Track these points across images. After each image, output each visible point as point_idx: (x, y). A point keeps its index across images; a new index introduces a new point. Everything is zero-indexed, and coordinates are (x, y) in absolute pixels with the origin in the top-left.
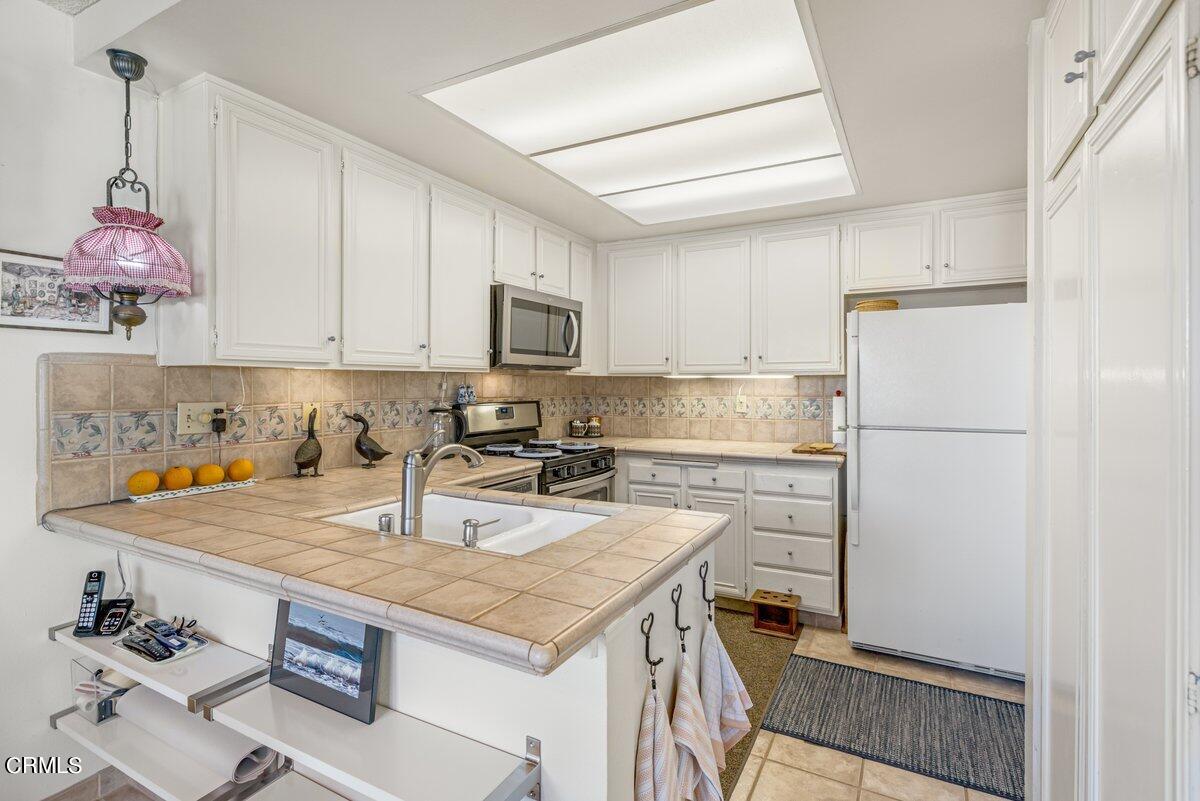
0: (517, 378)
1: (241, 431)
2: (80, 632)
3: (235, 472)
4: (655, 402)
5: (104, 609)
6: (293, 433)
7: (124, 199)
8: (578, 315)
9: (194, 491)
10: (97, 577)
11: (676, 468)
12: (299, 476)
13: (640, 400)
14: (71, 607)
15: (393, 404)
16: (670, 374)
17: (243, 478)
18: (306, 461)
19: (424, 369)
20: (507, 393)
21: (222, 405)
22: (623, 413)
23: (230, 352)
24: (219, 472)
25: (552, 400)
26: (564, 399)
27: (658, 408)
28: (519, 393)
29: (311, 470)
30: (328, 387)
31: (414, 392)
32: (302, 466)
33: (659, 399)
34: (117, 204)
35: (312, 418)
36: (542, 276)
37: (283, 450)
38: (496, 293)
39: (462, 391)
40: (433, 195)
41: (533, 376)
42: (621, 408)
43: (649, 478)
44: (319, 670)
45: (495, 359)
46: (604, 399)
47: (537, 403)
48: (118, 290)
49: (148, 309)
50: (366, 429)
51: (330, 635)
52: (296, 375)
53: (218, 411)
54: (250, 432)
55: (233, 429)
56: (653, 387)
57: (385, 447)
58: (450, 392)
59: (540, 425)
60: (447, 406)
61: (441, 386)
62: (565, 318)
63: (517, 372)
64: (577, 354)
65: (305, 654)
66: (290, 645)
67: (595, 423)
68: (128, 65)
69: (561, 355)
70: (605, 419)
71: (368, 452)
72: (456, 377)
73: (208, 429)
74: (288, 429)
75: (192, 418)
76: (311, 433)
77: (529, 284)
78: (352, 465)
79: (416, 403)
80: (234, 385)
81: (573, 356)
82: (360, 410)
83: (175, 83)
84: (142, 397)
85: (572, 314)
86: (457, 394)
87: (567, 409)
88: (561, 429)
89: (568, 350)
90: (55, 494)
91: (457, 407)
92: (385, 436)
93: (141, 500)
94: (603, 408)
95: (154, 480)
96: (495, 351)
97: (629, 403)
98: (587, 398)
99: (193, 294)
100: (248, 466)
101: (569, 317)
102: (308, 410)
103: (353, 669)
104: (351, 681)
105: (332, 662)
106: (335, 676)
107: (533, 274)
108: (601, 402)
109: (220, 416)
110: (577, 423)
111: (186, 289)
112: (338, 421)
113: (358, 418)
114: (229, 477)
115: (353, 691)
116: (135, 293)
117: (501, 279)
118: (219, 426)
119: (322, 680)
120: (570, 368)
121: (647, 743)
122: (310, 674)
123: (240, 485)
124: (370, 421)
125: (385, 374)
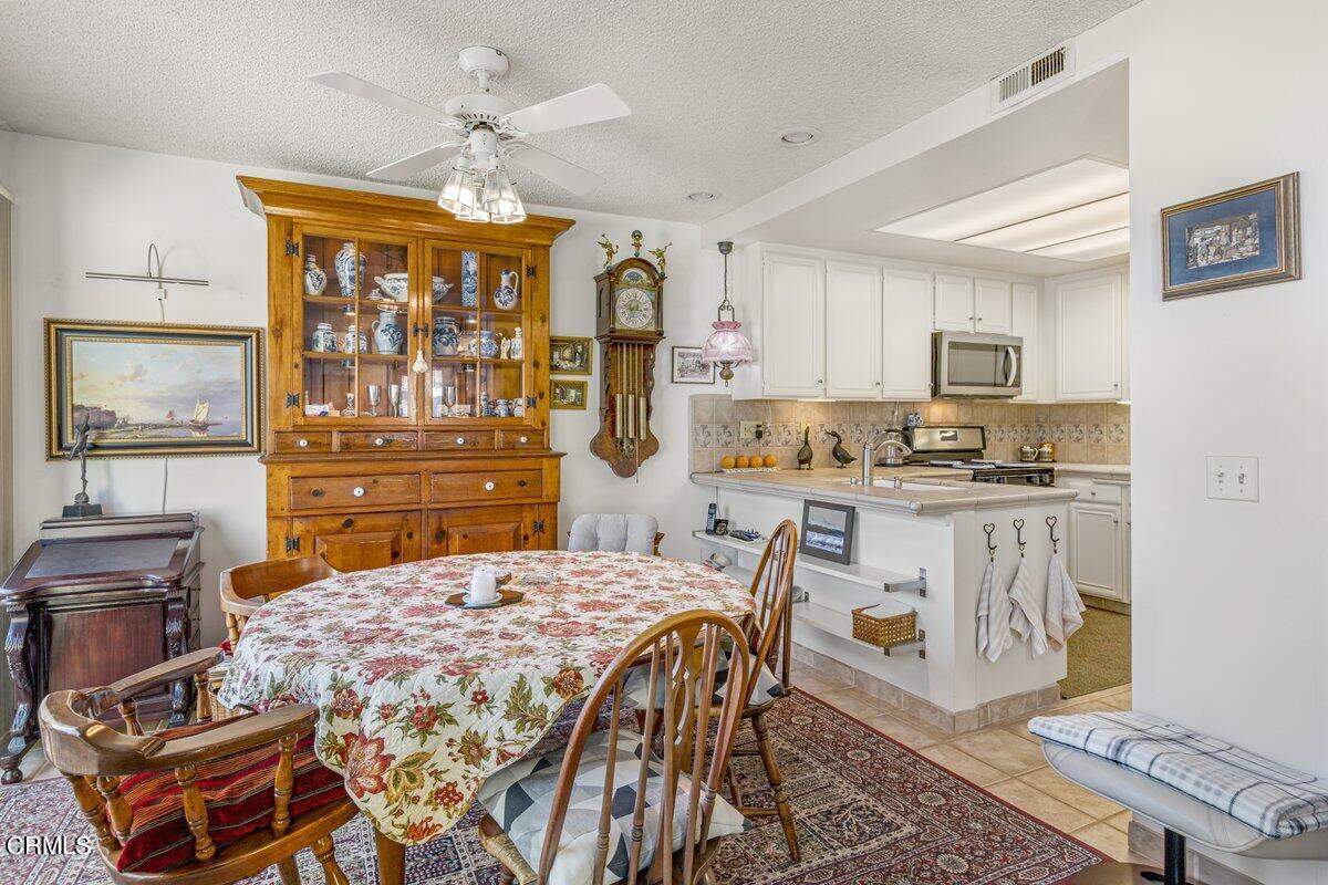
0: (962, 407)
1: (769, 438)
2: (708, 531)
3: (768, 462)
4: (1113, 429)
5: (718, 522)
6: (796, 441)
7: (726, 316)
8: (1018, 350)
9: (749, 470)
10: (713, 506)
11: (1115, 487)
12: (800, 469)
13: (1097, 426)
14: (703, 521)
15: (858, 425)
16: (1119, 400)
17: (772, 466)
18: (804, 460)
19: (879, 399)
20: (953, 420)
21: (760, 423)
22: (1078, 440)
23: (770, 392)
24: (760, 461)
25: (1000, 426)
26: (1013, 426)
27: (1115, 434)
28: (965, 419)
29: (806, 466)
30: (816, 413)
31: (873, 417)
32: (801, 462)
33: (1117, 426)
34: (723, 320)
35: (807, 433)
36: (980, 319)
37: (790, 453)
38: (936, 340)
39: (911, 416)
40: (885, 275)
41: (978, 405)
42: (1076, 435)
43: (1090, 497)
44: (824, 544)
45: (935, 391)
46: (1058, 426)
47: (982, 428)
48: (723, 363)
49: (734, 370)
50: (840, 442)
51: (829, 527)
52: (798, 405)
53: (758, 426)
54: (773, 439)
55: (765, 436)
56: (1110, 414)
57: (852, 455)
58: (901, 418)
59: (985, 447)
60: (899, 428)
61: (893, 413)
62: (1004, 354)
63: (962, 401)
64: (1017, 384)
65: (815, 537)
66: (809, 533)
67: (1046, 449)
68: (726, 247)
69: (1001, 385)
70: (1059, 446)
71: (841, 458)
72: (907, 406)
73: (753, 436)
74: (793, 439)
75: (746, 430)
76: (806, 442)
77: (969, 327)
78: (830, 465)
79: (874, 425)
80: (766, 410)
81: (1013, 386)
82: (836, 429)
83: (742, 248)
84: (726, 417)
85: (1011, 350)
86: (906, 419)
87: (1018, 436)
88: (1010, 454)
89: (1007, 381)
90: (694, 465)
91: (906, 429)
92: (852, 449)
93: (728, 471)
94: (1057, 435)
95: (732, 462)
96: (936, 384)
97: (1084, 429)
98: (1041, 426)
99: (754, 361)
100: (774, 459)
101: (1007, 352)
102: (804, 428)
103: (839, 542)
104: (839, 547)
105: (830, 539)
106: (831, 545)
107: (971, 319)
108: (1054, 429)
109: (760, 429)
110: (1027, 449)
111: (750, 358)
112: (822, 435)
113: (834, 434)
114: (765, 465)
115: (840, 551)
116: (729, 363)
117: (940, 327)
118: (759, 435)
119: (825, 548)
120: (1011, 397)
121: (986, 586)
122: (819, 546)
123: (770, 470)
124: (842, 437)
125: (851, 403)
